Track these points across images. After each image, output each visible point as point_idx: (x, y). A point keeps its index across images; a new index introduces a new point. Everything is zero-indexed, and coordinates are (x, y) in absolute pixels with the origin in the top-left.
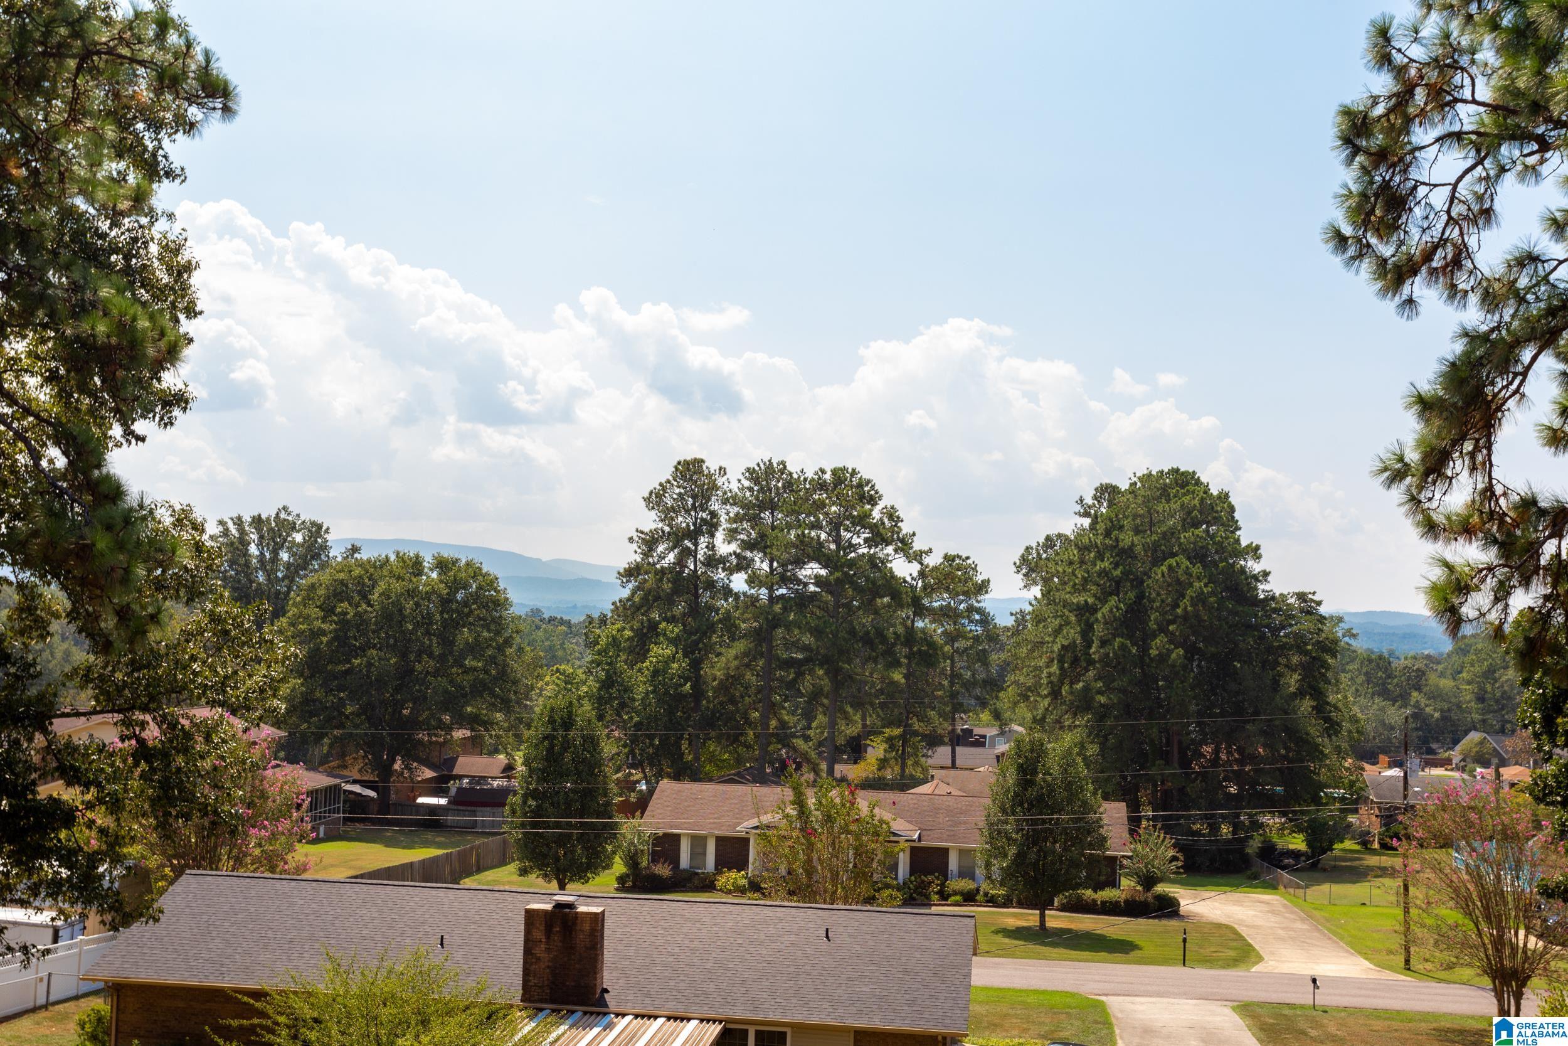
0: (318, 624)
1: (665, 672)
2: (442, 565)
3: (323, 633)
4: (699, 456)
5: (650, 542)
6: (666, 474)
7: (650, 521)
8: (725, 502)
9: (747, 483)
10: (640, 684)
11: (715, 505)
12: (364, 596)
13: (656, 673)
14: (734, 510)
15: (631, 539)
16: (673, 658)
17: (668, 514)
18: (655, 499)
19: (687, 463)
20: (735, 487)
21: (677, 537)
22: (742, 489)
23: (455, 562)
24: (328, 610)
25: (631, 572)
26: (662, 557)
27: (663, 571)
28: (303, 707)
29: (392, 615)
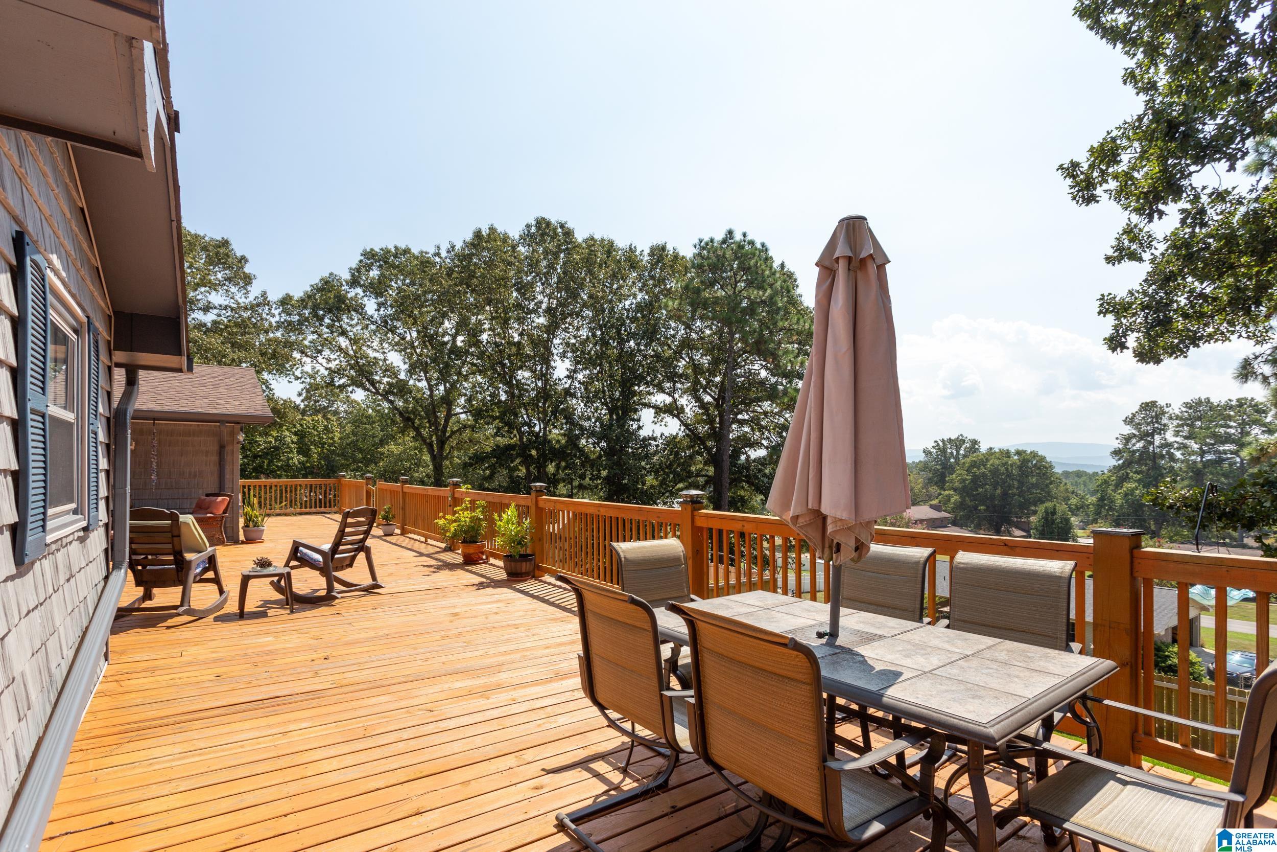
0: (965, 476)
1: (1132, 494)
2: (1018, 453)
3: (966, 479)
4: (1154, 400)
5: (1128, 439)
6: (1136, 408)
7: (1128, 430)
8: (1171, 418)
9: (1184, 409)
10: (1118, 499)
11: (1165, 420)
12: (984, 466)
13: (1126, 495)
14: (1175, 422)
15: (1117, 438)
16: (1136, 488)
17: (1137, 426)
18: (1129, 421)
19: (1147, 404)
20: (1177, 412)
21: (1143, 436)
22: (1182, 412)
23: (1025, 452)
24: (968, 471)
25: (1117, 453)
26: (1134, 445)
27: (1134, 452)
28: (961, 506)
29: (995, 472)
